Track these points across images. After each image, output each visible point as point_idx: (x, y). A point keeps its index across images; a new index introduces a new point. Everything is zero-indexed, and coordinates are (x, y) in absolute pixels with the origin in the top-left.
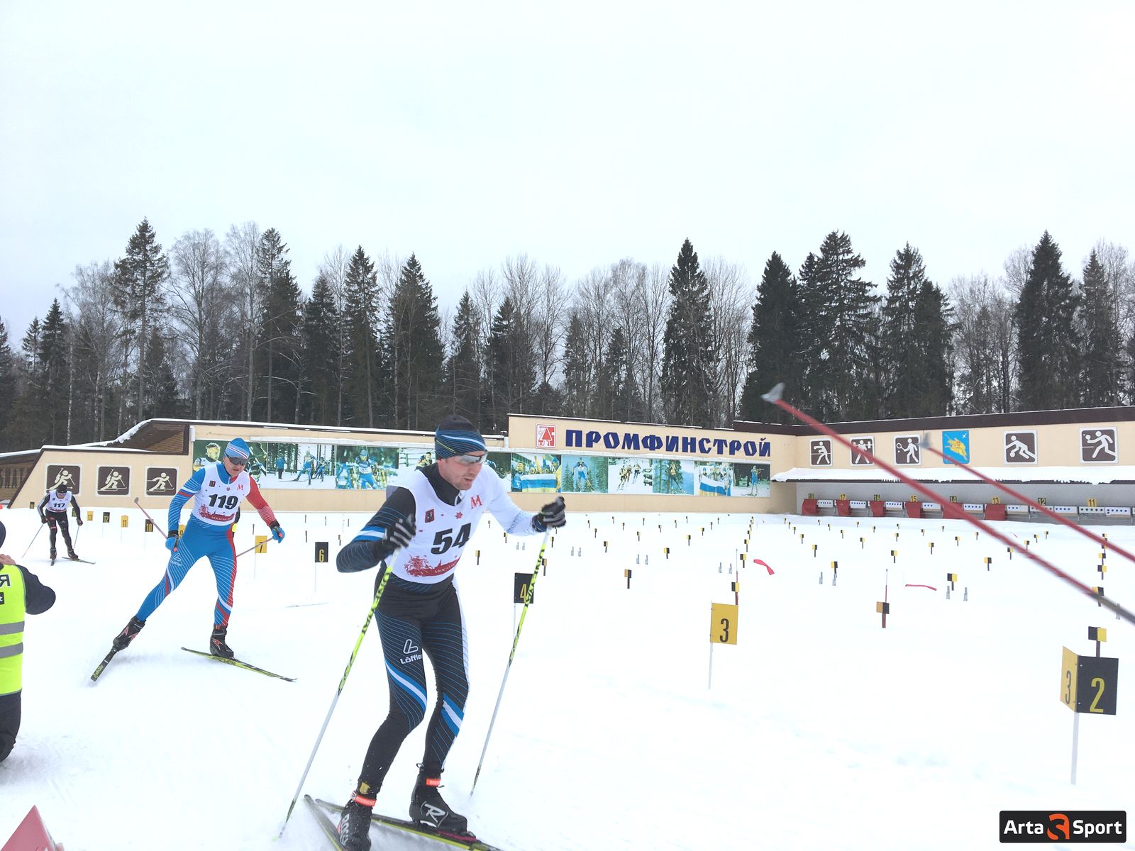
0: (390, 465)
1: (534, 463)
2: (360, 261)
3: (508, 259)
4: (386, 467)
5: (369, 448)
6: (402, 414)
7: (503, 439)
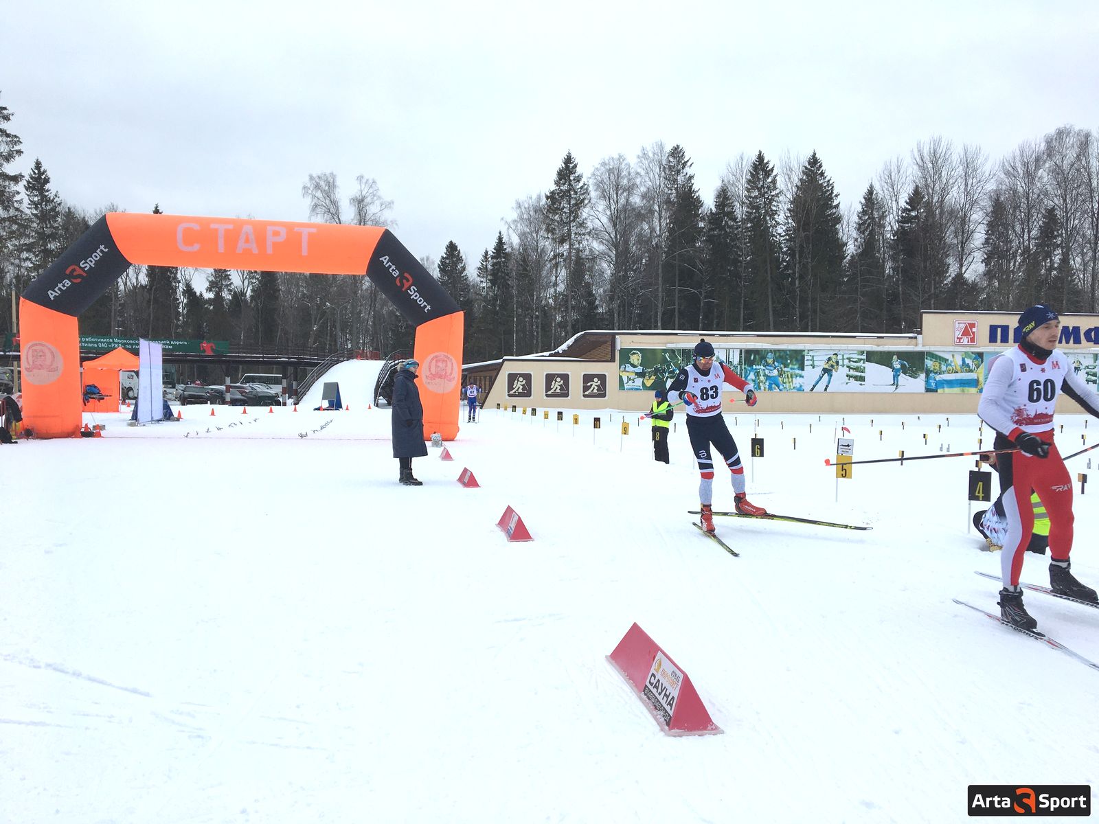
0: (796, 367)
1: (951, 362)
2: (760, 167)
3: (919, 144)
4: (792, 369)
5: (775, 351)
6: (803, 317)
7: (916, 338)
